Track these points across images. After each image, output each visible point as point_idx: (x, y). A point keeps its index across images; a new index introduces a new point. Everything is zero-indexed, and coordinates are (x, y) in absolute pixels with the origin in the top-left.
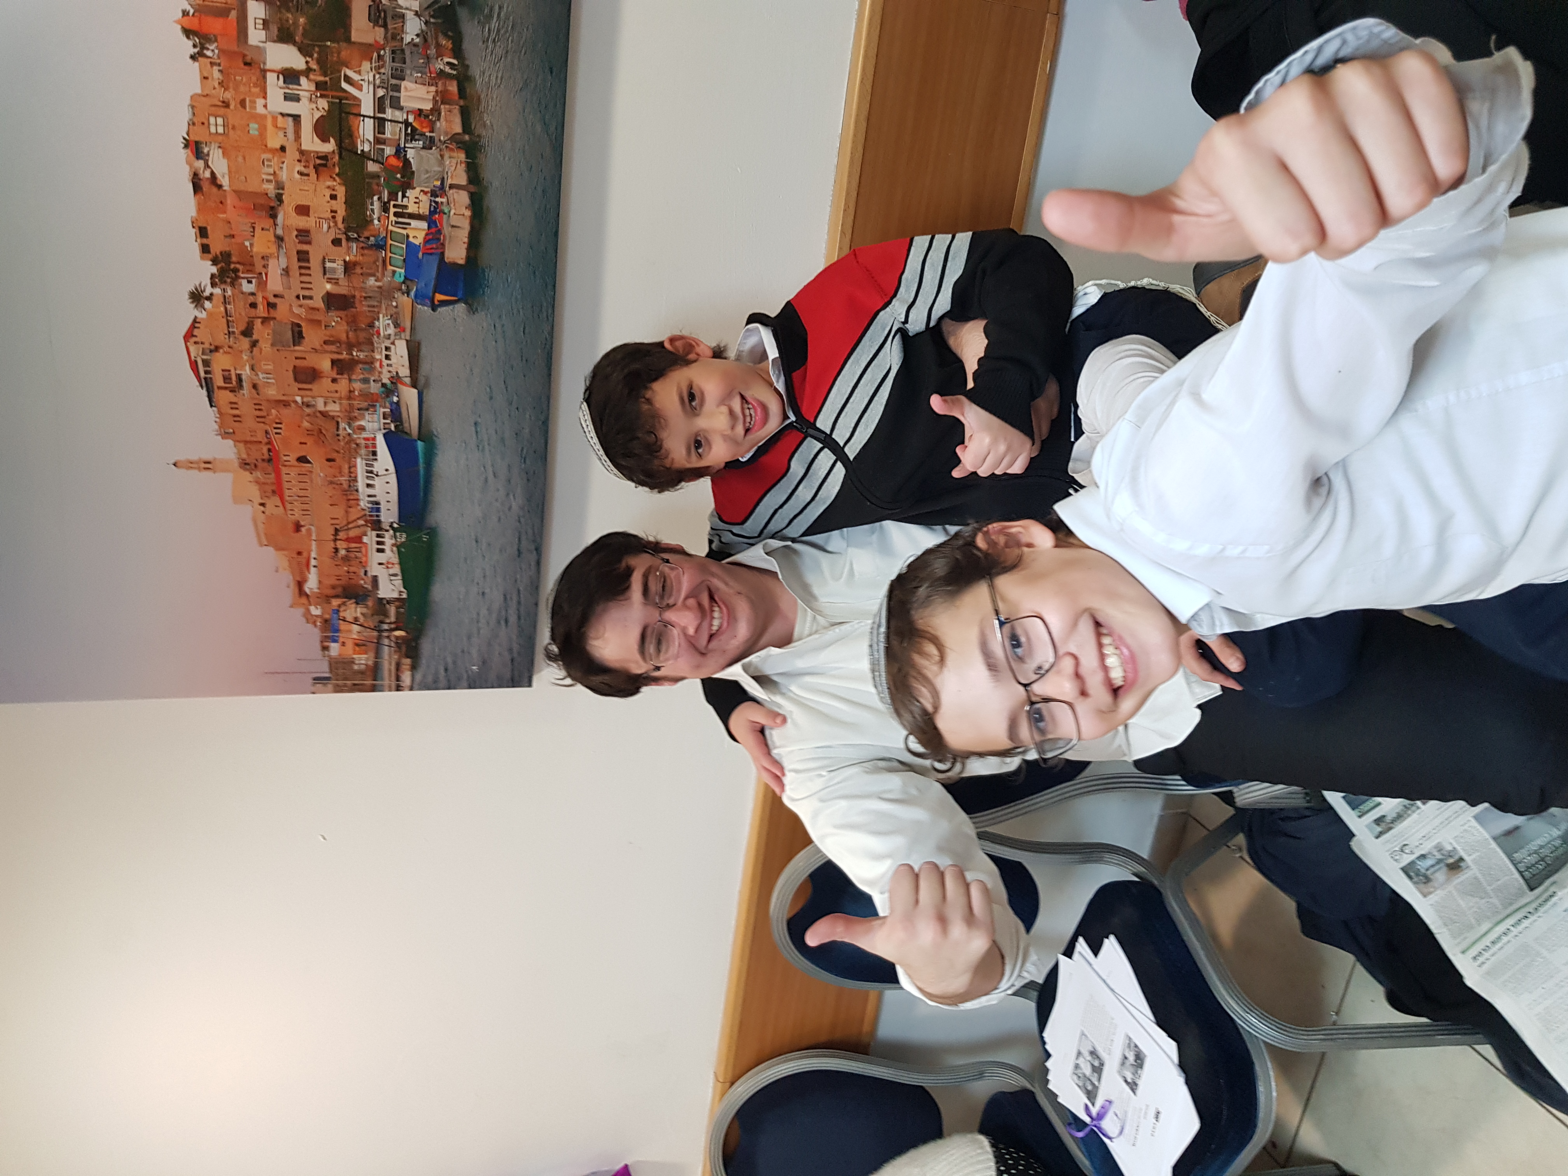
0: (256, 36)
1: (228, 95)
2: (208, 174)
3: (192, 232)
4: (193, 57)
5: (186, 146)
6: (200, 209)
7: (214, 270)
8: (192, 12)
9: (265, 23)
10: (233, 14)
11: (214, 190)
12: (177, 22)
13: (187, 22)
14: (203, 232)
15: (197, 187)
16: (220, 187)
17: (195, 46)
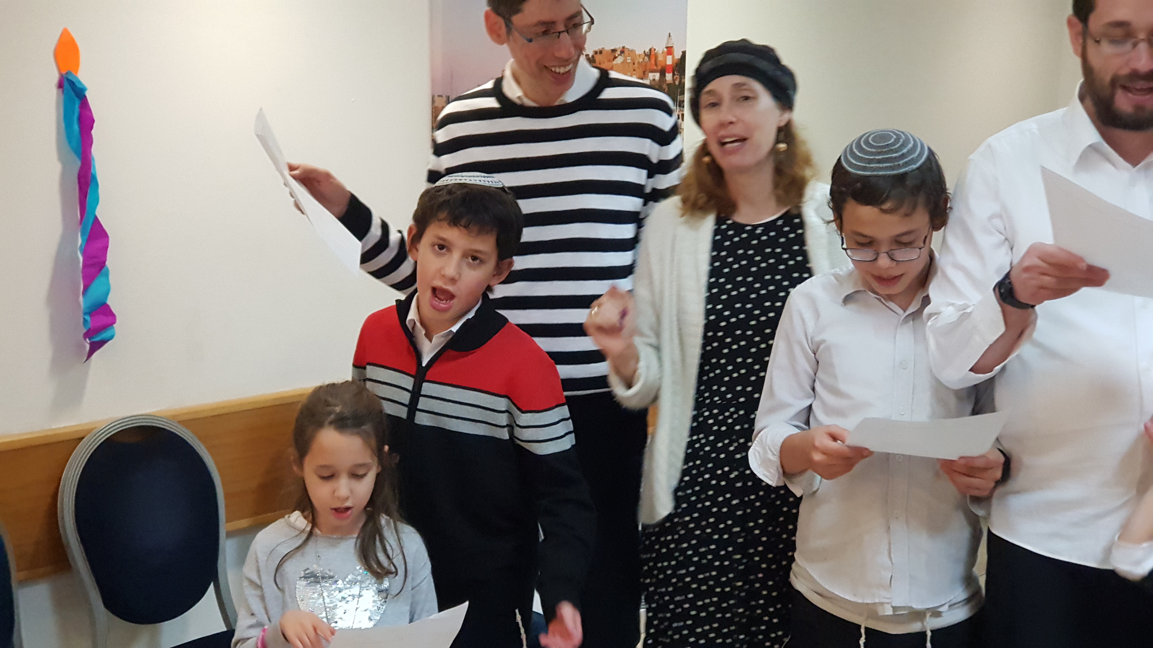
0: (651, 76)
1: (636, 65)
2: (617, 55)
3: (600, 48)
4: (644, 52)
5: (623, 47)
6: (607, 51)
7: (590, 56)
8: (655, 52)
9: (654, 80)
10: (655, 67)
11: (613, 57)
12: (653, 47)
13: (653, 50)
14: (601, 52)
15: (614, 51)
16: (613, 60)
17: (647, 53)
